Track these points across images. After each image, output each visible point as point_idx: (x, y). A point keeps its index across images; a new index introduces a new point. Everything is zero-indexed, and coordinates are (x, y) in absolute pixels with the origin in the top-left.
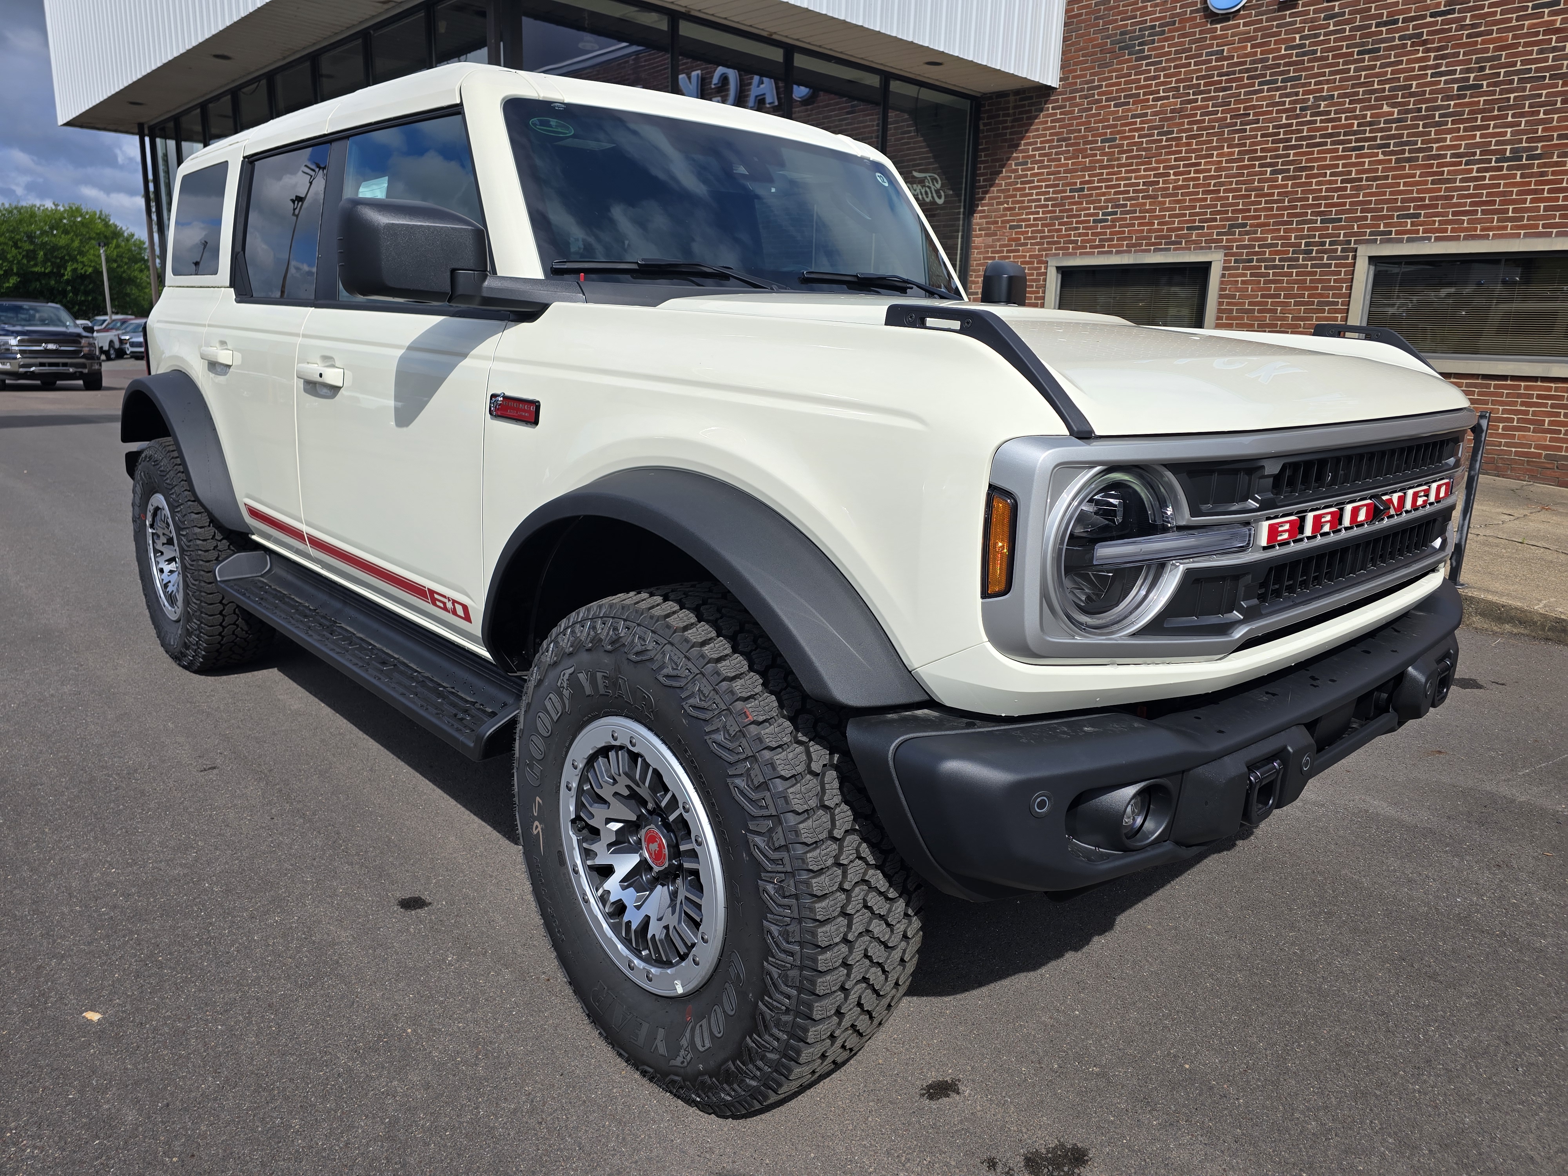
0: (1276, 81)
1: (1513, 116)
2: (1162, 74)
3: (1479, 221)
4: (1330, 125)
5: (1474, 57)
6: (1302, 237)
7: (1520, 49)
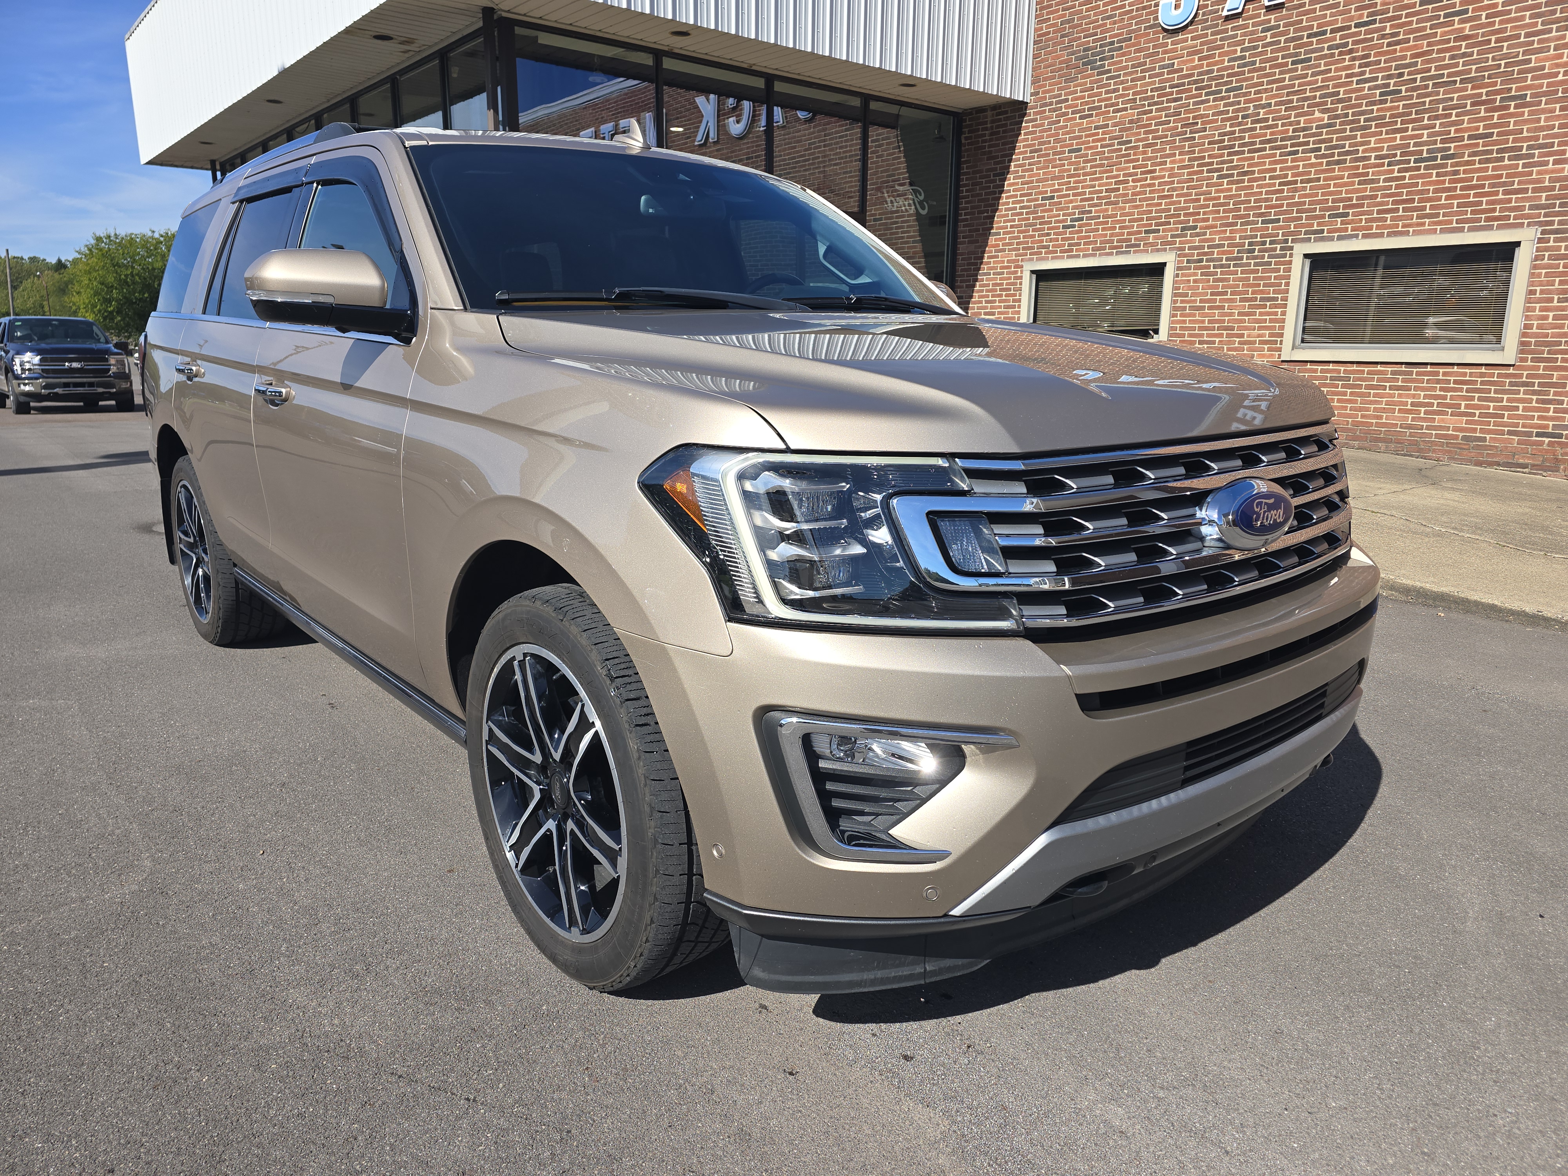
0: (1220, 92)
1: (1429, 119)
2: (1121, 87)
3: (1400, 218)
4: (1268, 131)
5: (1394, 64)
6: (1245, 238)
7: (1434, 55)
